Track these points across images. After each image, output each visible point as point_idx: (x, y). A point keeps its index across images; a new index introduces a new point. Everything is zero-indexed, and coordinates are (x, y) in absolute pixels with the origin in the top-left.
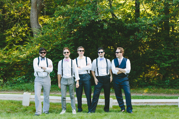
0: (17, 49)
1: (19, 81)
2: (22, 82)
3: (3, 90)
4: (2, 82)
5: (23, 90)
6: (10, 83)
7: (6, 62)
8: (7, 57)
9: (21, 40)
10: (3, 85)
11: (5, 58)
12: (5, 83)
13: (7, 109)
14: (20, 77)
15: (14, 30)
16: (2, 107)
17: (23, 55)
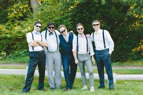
0: (18, 24)
1: (21, 55)
2: (24, 56)
3: (6, 62)
4: (5, 55)
5: (24, 63)
6: (13, 56)
7: (8, 36)
8: (9, 31)
9: (22, 16)
10: (6, 57)
11: (8, 33)
12: (7, 56)
13: (10, 85)
14: (22, 51)
15: (15, 7)
16: (4, 83)
17: (25, 30)
